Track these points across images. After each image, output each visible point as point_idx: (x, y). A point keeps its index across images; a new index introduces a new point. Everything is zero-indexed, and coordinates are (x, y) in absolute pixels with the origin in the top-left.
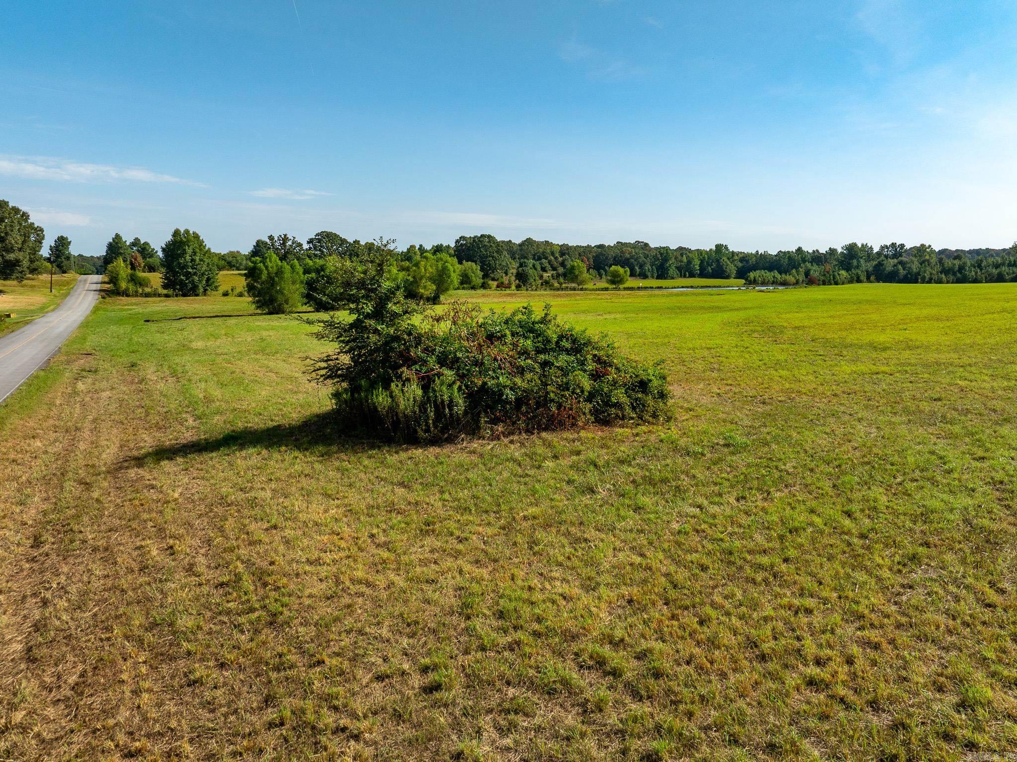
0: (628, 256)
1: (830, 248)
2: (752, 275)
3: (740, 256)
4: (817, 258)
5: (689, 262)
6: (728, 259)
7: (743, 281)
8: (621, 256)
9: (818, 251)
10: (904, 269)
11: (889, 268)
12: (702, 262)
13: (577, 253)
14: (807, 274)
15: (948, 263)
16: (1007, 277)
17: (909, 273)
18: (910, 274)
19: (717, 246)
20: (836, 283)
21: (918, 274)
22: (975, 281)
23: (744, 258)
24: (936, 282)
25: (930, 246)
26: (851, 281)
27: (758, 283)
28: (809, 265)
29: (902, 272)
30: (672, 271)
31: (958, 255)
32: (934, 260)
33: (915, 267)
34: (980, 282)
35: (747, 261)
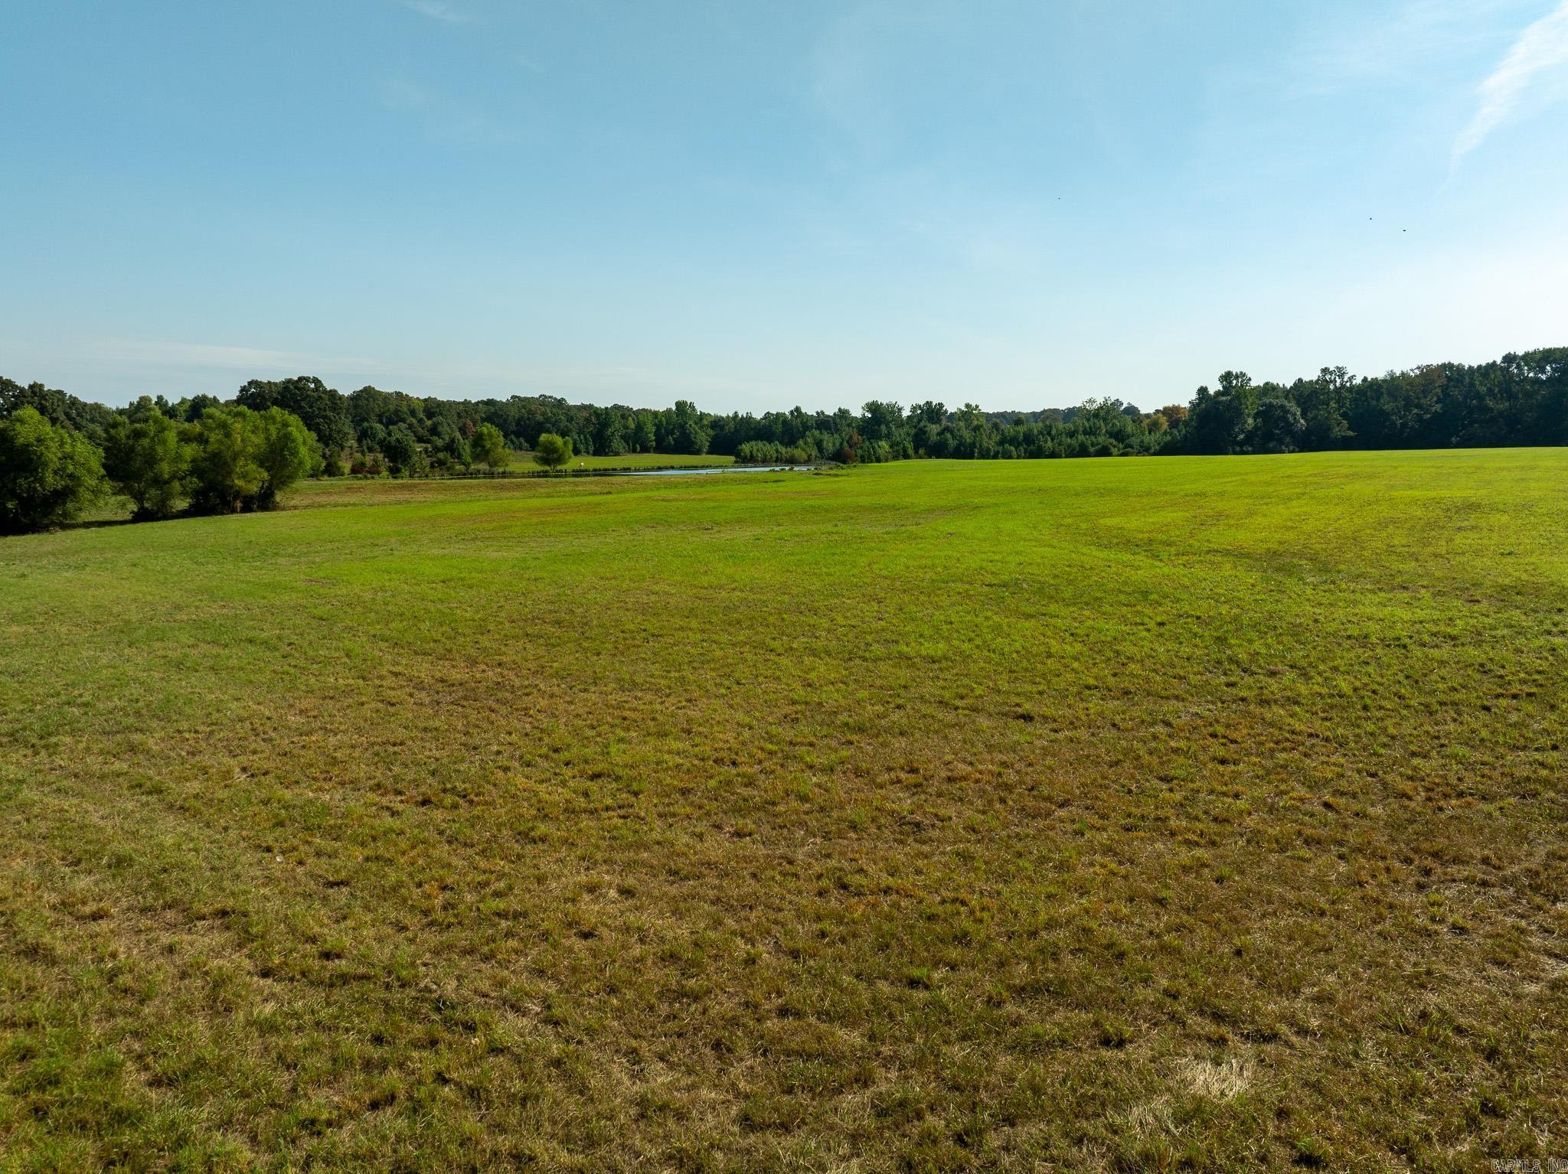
0: (539, 418)
1: (840, 409)
2: (746, 448)
3: (710, 419)
4: (823, 423)
5: (639, 428)
6: (696, 423)
7: (733, 458)
8: (529, 419)
9: (823, 413)
10: (954, 437)
11: (934, 438)
12: (658, 426)
13: (453, 412)
14: (819, 445)
15: (1008, 429)
16: (1092, 450)
17: (961, 444)
18: (964, 445)
19: (679, 405)
20: (878, 460)
21: (973, 445)
22: (1053, 455)
23: (717, 423)
24: (1004, 458)
25: (977, 406)
26: (896, 458)
27: (757, 461)
28: (816, 433)
29: (952, 443)
30: (617, 443)
31: (1017, 419)
32: (987, 426)
33: (967, 436)
34: (1059, 456)
35: (722, 428)
